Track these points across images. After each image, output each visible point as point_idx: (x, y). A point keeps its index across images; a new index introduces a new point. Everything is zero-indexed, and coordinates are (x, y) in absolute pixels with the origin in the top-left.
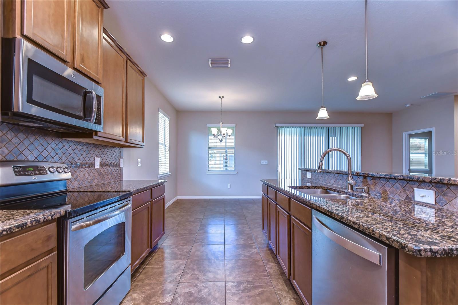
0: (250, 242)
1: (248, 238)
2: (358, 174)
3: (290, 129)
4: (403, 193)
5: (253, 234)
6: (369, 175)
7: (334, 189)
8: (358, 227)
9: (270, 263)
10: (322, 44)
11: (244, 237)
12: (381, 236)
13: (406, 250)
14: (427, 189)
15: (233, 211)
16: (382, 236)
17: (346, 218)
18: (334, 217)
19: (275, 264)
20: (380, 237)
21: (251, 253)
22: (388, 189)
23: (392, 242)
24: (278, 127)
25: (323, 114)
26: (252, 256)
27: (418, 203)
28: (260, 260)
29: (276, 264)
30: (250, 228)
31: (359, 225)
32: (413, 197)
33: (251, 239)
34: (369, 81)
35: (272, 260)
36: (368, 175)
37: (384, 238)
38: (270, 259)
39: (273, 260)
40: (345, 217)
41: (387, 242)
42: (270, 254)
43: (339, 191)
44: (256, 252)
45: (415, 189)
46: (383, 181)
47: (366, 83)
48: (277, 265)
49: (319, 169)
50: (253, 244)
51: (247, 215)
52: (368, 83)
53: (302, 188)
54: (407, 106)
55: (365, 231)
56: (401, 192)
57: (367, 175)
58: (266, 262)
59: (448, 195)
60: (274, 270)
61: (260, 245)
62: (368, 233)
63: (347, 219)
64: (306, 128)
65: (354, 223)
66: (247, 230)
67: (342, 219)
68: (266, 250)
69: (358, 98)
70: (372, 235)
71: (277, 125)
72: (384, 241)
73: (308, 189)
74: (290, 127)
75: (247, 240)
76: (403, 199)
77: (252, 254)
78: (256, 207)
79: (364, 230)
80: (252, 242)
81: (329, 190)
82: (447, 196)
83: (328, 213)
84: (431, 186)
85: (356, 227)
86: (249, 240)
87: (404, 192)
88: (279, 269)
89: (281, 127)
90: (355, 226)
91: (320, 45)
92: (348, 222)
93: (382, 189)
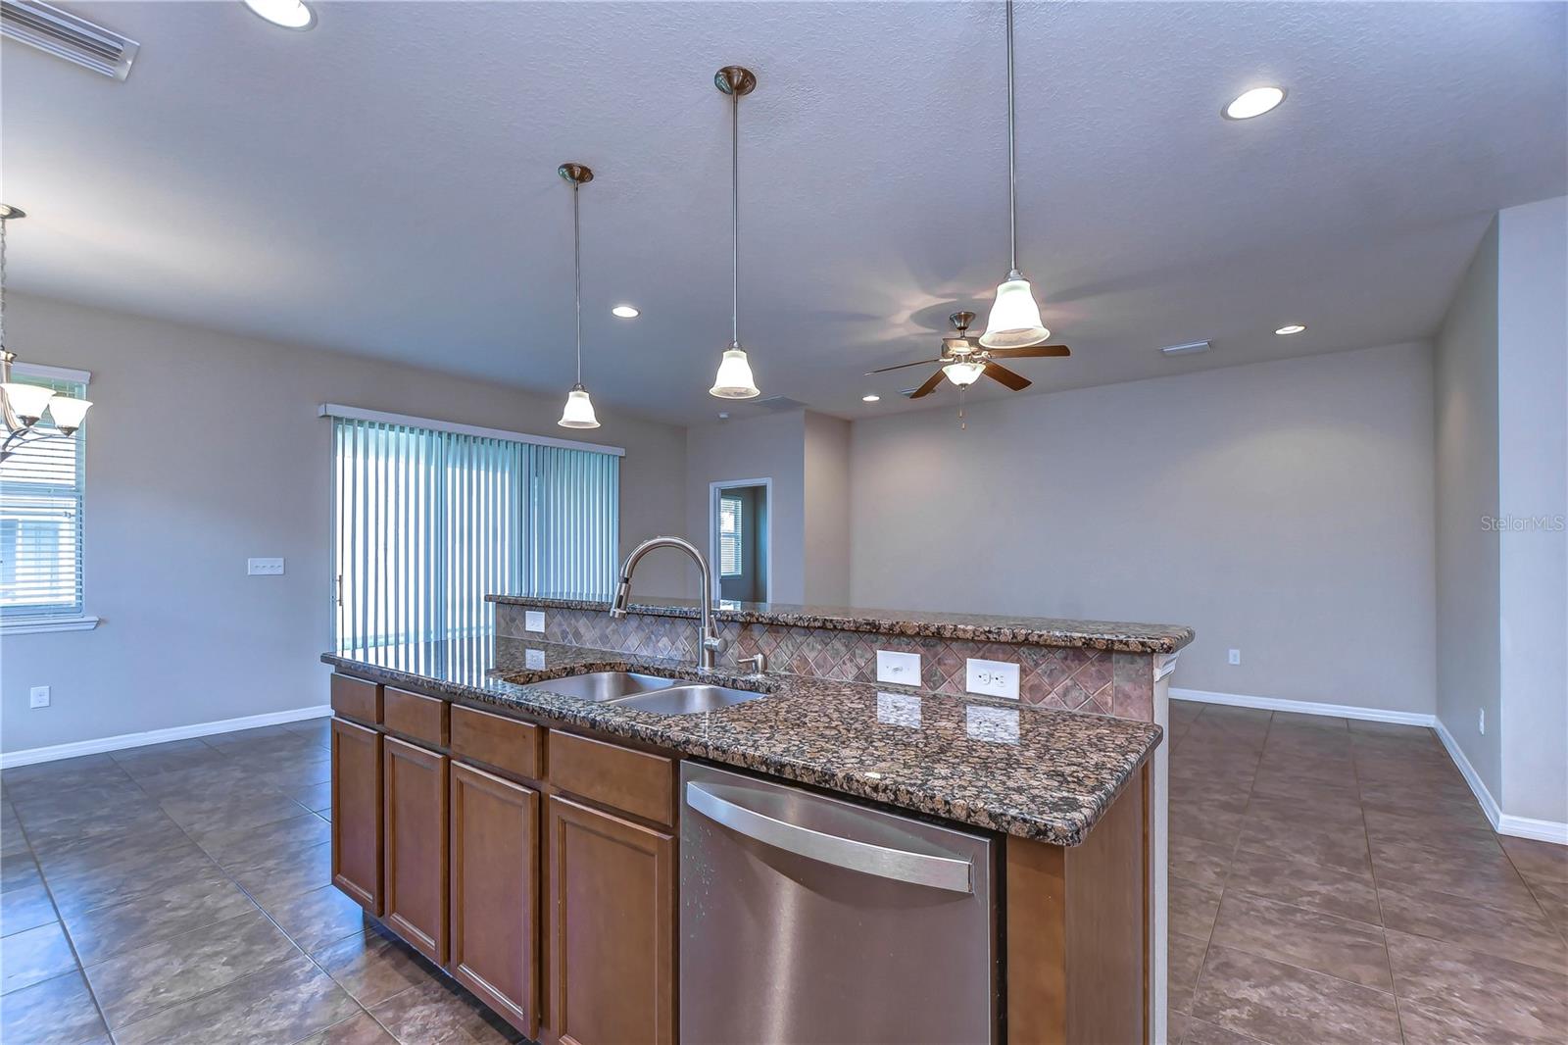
0: (269, 960)
1: (250, 940)
2: (728, 616)
3: (392, 434)
4: (849, 664)
5: (273, 912)
6: (765, 621)
7: (658, 669)
8: (892, 797)
9: (412, 1013)
10: (577, 173)
11: (228, 943)
12: (970, 812)
13: (1048, 837)
14: (904, 652)
15: (95, 830)
16: (975, 813)
17: (844, 777)
18: (791, 777)
19: (435, 1006)
20: (969, 816)
21: (296, 1008)
22: (811, 656)
23: (1009, 823)
24: (338, 419)
25: (579, 410)
26: (309, 1021)
27: (887, 688)
28: (356, 1023)
29: (437, 1001)
30: (242, 887)
31: (895, 794)
32: (874, 672)
33: (274, 942)
34: (740, 348)
35: (411, 995)
36: (760, 620)
37: (982, 818)
38: (405, 993)
39: (418, 992)
40: (841, 775)
41: (993, 826)
42: (391, 971)
43: (677, 674)
44: (321, 992)
45: (878, 652)
46: (800, 635)
47: (733, 351)
48: (441, 1005)
49: (619, 606)
50: (288, 964)
51: (197, 827)
52: (740, 352)
53: (549, 678)
54: (722, 416)
55: (918, 807)
56: (844, 663)
57: (757, 619)
58: (390, 1014)
59: (946, 662)
60: (437, 1033)
61: (331, 950)
62: (928, 812)
63: (849, 778)
64: (454, 438)
65: (875, 789)
66: (230, 901)
67: (826, 781)
68: (370, 963)
69: (713, 391)
70: (944, 816)
71: (334, 410)
72: (982, 825)
73: (567, 675)
74: (380, 425)
75: (245, 954)
76: (850, 679)
77: (304, 1014)
78: (239, 774)
79: (913, 805)
80: (281, 954)
81: (638, 672)
82: (945, 664)
83: (764, 769)
84: (913, 643)
85: (886, 800)
86: (256, 948)
87: (851, 661)
88: (457, 1017)
89: (350, 421)
90: (882, 797)
91: (572, 175)
92: (850, 789)
93: (795, 656)
